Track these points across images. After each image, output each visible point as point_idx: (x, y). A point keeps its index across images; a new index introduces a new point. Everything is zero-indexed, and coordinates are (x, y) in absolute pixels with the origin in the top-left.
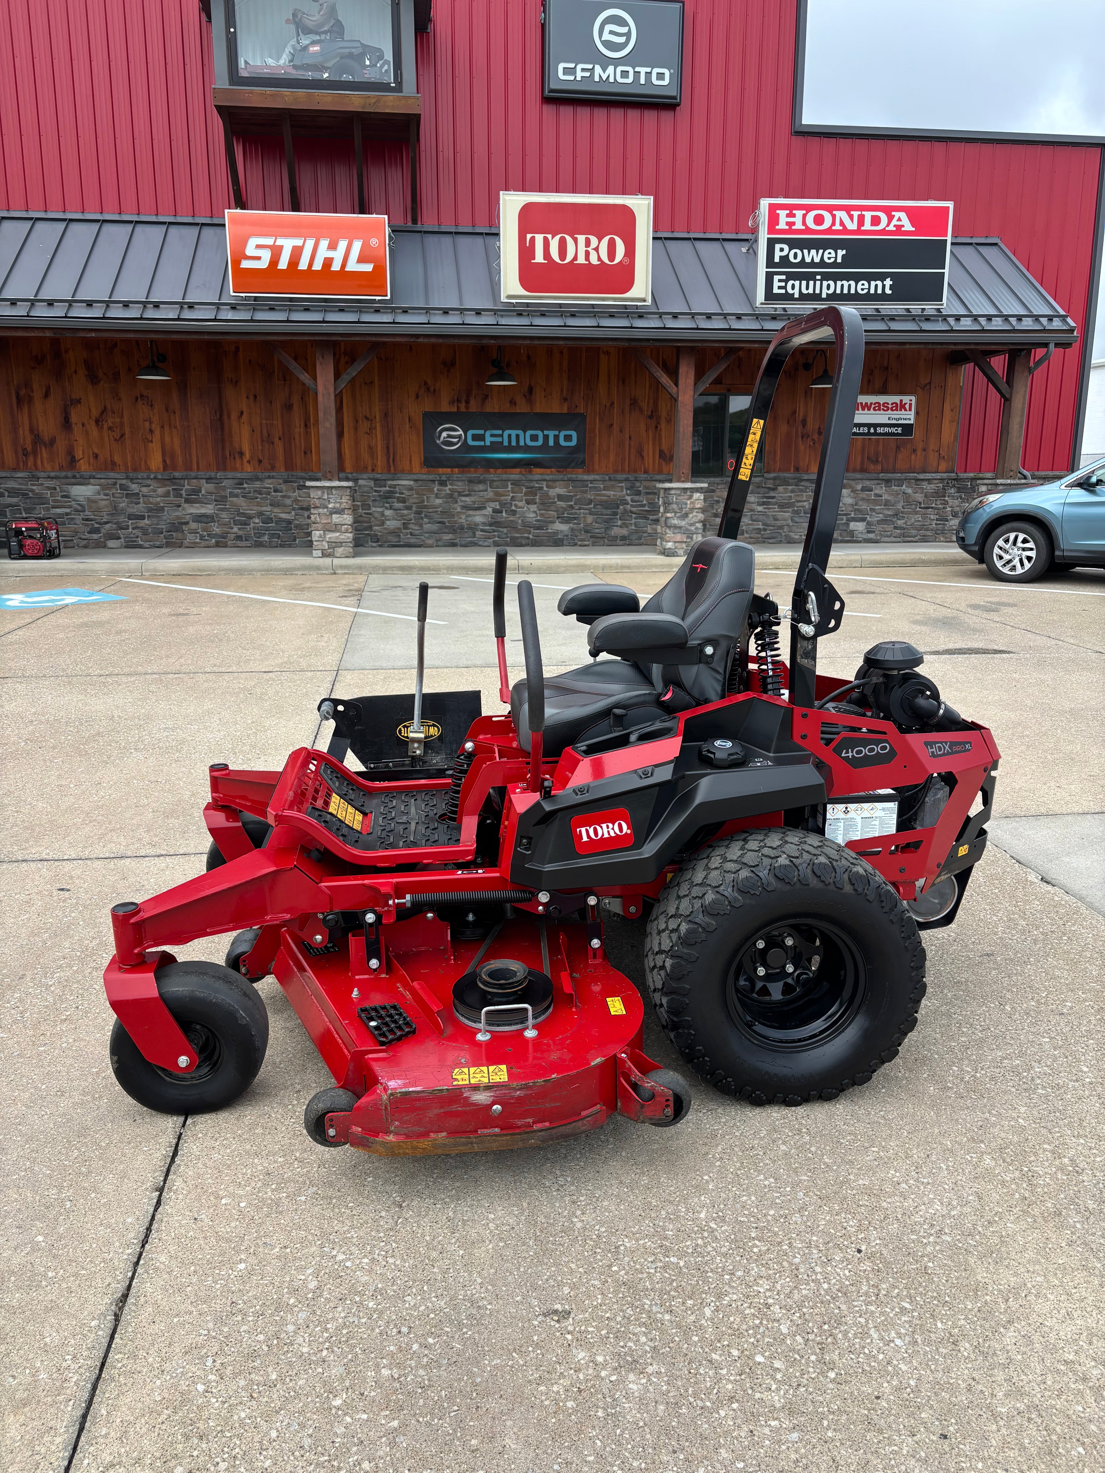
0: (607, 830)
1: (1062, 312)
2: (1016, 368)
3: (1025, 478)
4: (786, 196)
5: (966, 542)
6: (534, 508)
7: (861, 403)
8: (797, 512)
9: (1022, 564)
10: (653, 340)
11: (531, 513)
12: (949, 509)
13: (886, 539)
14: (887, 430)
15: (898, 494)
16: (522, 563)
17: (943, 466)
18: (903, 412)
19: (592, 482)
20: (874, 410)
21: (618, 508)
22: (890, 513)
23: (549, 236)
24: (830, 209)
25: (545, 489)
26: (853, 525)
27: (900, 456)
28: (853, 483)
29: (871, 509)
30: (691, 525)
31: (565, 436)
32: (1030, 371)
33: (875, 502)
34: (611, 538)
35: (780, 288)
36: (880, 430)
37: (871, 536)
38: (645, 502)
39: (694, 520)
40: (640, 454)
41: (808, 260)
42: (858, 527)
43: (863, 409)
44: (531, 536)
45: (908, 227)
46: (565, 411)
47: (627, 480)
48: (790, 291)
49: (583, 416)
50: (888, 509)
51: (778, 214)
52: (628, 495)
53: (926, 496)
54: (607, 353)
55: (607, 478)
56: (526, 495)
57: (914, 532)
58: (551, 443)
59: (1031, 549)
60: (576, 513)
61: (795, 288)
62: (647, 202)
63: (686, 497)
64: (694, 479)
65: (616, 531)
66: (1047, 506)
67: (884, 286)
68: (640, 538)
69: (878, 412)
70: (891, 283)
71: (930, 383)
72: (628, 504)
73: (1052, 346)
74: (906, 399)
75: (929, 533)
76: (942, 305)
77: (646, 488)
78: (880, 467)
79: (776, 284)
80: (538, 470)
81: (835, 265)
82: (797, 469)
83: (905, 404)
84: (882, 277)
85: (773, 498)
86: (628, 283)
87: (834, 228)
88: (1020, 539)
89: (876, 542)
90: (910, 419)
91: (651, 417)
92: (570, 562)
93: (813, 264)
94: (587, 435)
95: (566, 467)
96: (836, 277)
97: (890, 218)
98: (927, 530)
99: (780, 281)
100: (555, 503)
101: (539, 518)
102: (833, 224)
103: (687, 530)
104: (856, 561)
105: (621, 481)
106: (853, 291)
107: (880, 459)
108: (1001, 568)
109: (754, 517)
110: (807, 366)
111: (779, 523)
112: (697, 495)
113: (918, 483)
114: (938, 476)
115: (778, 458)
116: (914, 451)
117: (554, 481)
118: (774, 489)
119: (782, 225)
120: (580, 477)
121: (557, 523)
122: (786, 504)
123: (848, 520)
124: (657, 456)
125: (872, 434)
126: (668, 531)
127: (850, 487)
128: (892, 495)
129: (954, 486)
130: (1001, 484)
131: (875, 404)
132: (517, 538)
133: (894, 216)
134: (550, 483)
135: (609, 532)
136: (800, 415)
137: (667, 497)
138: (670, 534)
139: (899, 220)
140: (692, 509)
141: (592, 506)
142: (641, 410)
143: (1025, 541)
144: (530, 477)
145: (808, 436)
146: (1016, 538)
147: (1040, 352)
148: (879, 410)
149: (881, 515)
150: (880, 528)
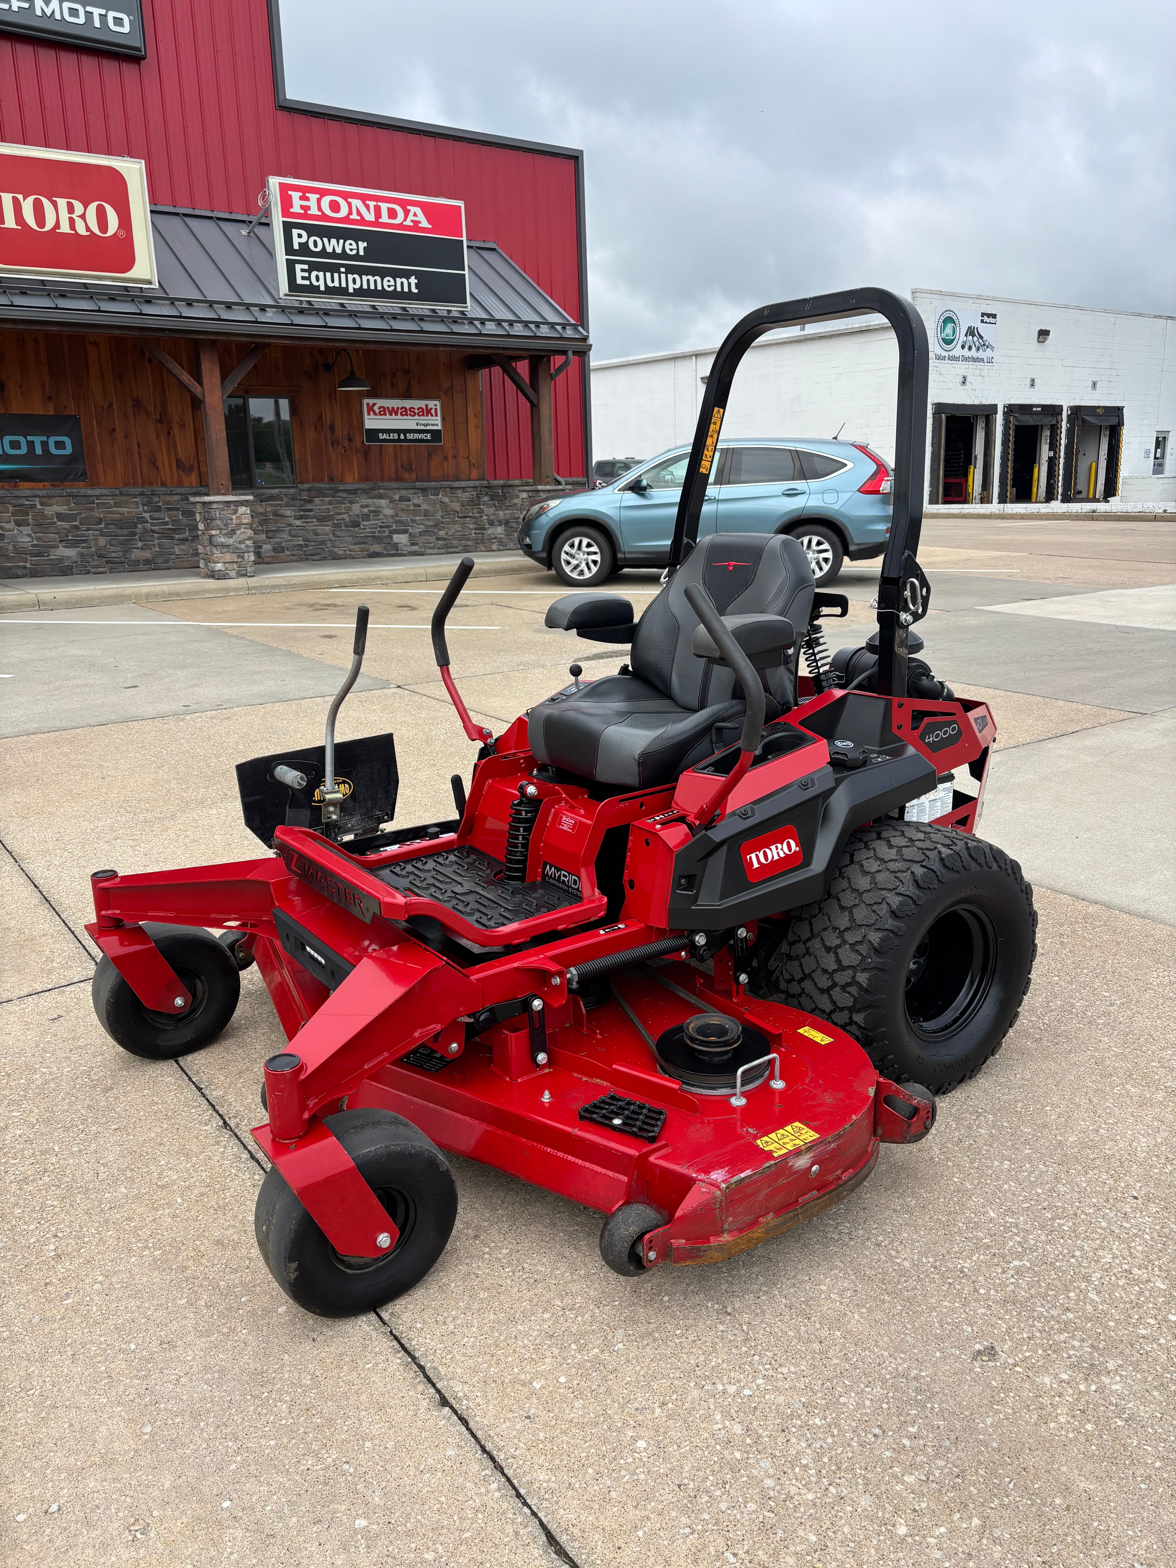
0: (777, 852)
1: (573, 322)
2: (540, 374)
3: (559, 483)
4: (296, 177)
5: (534, 550)
6: (27, 530)
7: (388, 408)
8: (337, 526)
9: (589, 569)
10: (169, 330)
11: (25, 537)
12: (485, 518)
13: (430, 551)
14: (416, 436)
15: (436, 504)
16: (42, 597)
17: (474, 473)
18: (430, 417)
19: (98, 497)
20: (402, 415)
21: (136, 527)
22: (430, 523)
23: (20, 197)
24: (346, 196)
25: (39, 506)
26: (396, 538)
27: (433, 464)
28: (390, 493)
29: (412, 520)
30: (241, 542)
31: (56, 442)
32: (552, 377)
33: (415, 513)
34: (132, 563)
35: (303, 278)
36: (410, 436)
37: (415, 548)
38: (167, 519)
39: (242, 537)
40: (153, 463)
41: (329, 250)
42: (401, 539)
43: (391, 415)
44: (28, 565)
45: (425, 224)
46: (52, 413)
47: (142, 494)
48: (315, 283)
49: (75, 420)
50: (429, 520)
51: (291, 196)
52: (146, 512)
53: (462, 505)
54: (96, 344)
55: (117, 492)
56: (13, 514)
57: (455, 542)
58: (39, 451)
59: (595, 553)
60: (83, 535)
61: (320, 280)
62: (138, 166)
63: (231, 512)
64: (234, 492)
65: (136, 554)
66: (603, 509)
67: (409, 284)
68: (167, 561)
69: (405, 417)
70: (416, 281)
71: (452, 388)
72: (147, 522)
73: (570, 354)
74: (432, 404)
75: (470, 543)
76: (466, 307)
77: (167, 503)
78: (414, 476)
79: (299, 274)
80: (26, 484)
81: (357, 257)
82: (331, 479)
83: (431, 409)
84: (407, 275)
85: (311, 510)
86: (127, 261)
87: (351, 217)
88: (584, 543)
89: (422, 554)
90: (437, 425)
91: (160, 421)
92: (106, 593)
93: (334, 255)
94: (84, 442)
95: (63, 480)
96: (361, 271)
97: (407, 213)
98: (468, 539)
99: (302, 270)
100: (55, 523)
101: (35, 542)
102: (350, 213)
103: (237, 548)
104: (421, 575)
105: (135, 496)
106: (379, 288)
107: (414, 467)
108: (570, 574)
109: (293, 533)
110: (328, 367)
111: (320, 538)
112: (242, 509)
113: (454, 491)
114: (471, 483)
115: (310, 467)
116: (446, 458)
117: (50, 497)
118: (310, 501)
119: (296, 209)
120: (83, 492)
121: (61, 548)
122: (325, 517)
123: (390, 532)
124: (175, 467)
125: (402, 441)
126: (215, 550)
127: (389, 497)
128: (430, 504)
129: (487, 494)
130: (542, 491)
131: (402, 408)
132: (11, 568)
133: (409, 211)
134: (45, 500)
135: (128, 556)
136: (327, 421)
137: (209, 513)
138: (217, 554)
139: (415, 215)
140: (239, 525)
141: (103, 526)
142: (147, 413)
143: (589, 545)
144: (17, 493)
145: (339, 443)
146: (580, 542)
147: (559, 360)
148: (406, 415)
149: (422, 526)
150: (422, 539)
